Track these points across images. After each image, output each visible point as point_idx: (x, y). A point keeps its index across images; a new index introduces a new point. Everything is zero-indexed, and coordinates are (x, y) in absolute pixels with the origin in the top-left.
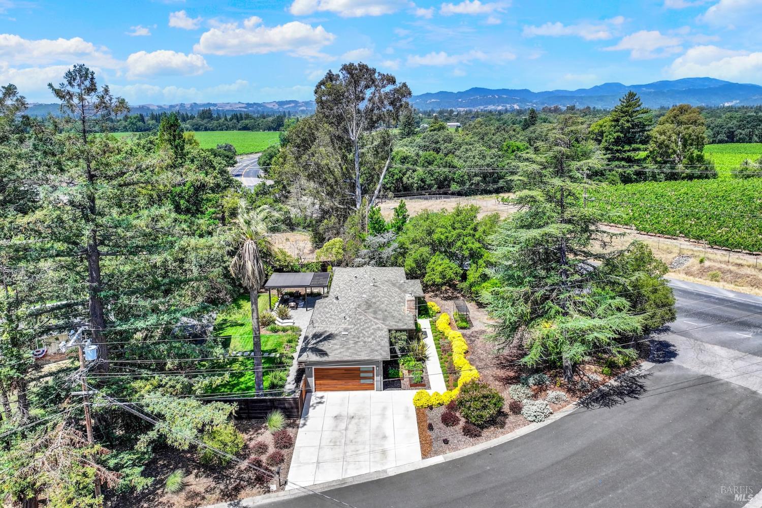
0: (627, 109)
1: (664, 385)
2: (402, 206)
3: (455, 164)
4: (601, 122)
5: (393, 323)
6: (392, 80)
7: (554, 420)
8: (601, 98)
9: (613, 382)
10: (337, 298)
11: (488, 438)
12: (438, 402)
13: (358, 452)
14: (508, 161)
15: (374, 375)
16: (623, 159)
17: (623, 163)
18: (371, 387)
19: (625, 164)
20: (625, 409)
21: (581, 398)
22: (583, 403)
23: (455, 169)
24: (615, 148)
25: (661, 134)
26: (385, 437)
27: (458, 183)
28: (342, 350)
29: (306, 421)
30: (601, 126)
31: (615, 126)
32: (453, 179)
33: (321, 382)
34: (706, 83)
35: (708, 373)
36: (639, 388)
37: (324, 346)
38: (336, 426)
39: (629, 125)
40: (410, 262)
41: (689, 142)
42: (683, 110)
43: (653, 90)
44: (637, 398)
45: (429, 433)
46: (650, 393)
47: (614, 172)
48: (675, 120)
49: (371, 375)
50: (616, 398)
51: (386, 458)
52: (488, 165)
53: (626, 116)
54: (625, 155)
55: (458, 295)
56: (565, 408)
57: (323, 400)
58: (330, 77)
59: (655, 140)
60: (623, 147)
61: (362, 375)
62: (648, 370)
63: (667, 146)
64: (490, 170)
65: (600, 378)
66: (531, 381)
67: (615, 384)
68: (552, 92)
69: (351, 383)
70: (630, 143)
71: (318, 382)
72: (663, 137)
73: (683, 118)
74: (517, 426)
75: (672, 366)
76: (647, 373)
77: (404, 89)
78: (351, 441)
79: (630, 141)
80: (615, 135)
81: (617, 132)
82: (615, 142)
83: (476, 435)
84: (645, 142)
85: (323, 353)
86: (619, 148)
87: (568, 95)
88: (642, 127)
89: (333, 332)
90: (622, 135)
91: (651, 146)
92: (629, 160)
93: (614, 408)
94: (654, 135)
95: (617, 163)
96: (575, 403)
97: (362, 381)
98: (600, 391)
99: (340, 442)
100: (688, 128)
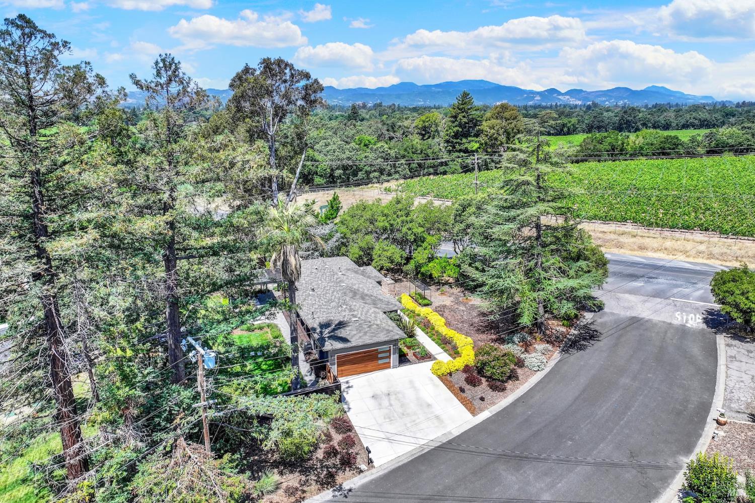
0: (463, 106)
1: (611, 328)
2: (335, 199)
3: (317, 158)
4: (423, 118)
5: (384, 306)
6: (307, 76)
7: (551, 368)
8: (399, 96)
9: (573, 331)
10: (313, 290)
11: (512, 390)
12: (455, 368)
13: (415, 422)
14: (366, 154)
15: (390, 354)
16: (460, 151)
17: (462, 154)
18: (387, 366)
19: (464, 155)
20: (596, 350)
21: (559, 347)
22: (563, 350)
23: (318, 163)
24: (455, 141)
25: (490, 128)
26: (429, 405)
27: (321, 176)
28: (361, 335)
29: (349, 405)
30: (424, 122)
31: (453, 122)
32: (316, 173)
33: (343, 368)
34: (482, 85)
35: (633, 315)
36: (595, 333)
37: (342, 333)
38: (380, 405)
39: (465, 120)
40: (355, 250)
41: (512, 135)
42: (504, 108)
43: (441, 90)
44: (598, 340)
45: (464, 395)
46: (605, 335)
47: (455, 162)
48: (498, 116)
49: (388, 354)
50: (582, 342)
51: (442, 421)
52: (349, 159)
53: (463, 112)
54: (463, 147)
55: (400, 277)
56: (553, 357)
57: (350, 385)
58: (247, 70)
59: (486, 133)
60: (461, 140)
61: (380, 356)
62: (591, 319)
63: (496, 139)
64: (350, 163)
65: (563, 329)
66: (516, 339)
67: (576, 332)
68: (355, 90)
69: (371, 365)
70: (466, 137)
71: (340, 368)
72: (492, 131)
73: (507, 114)
74: (528, 377)
75: (606, 313)
76: (592, 321)
77: (315, 85)
78: (403, 414)
79: (466, 135)
80: (455, 129)
81: (456, 126)
82: (454, 136)
83: (503, 390)
84: (477, 135)
85: (344, 340)
86: (458, 140)
87: (370, 93)
88: (475, 123)
89: (342, 320)
90: (460, 130)
91: (483, 139)
92: (466, 151)
93: (587, 351)
94: (485, 129)
95: (457, 154)
96: (558, 351)
97: (380, 362)
98: (570, 340)
99: (393, 417)
100: (511, 123)
